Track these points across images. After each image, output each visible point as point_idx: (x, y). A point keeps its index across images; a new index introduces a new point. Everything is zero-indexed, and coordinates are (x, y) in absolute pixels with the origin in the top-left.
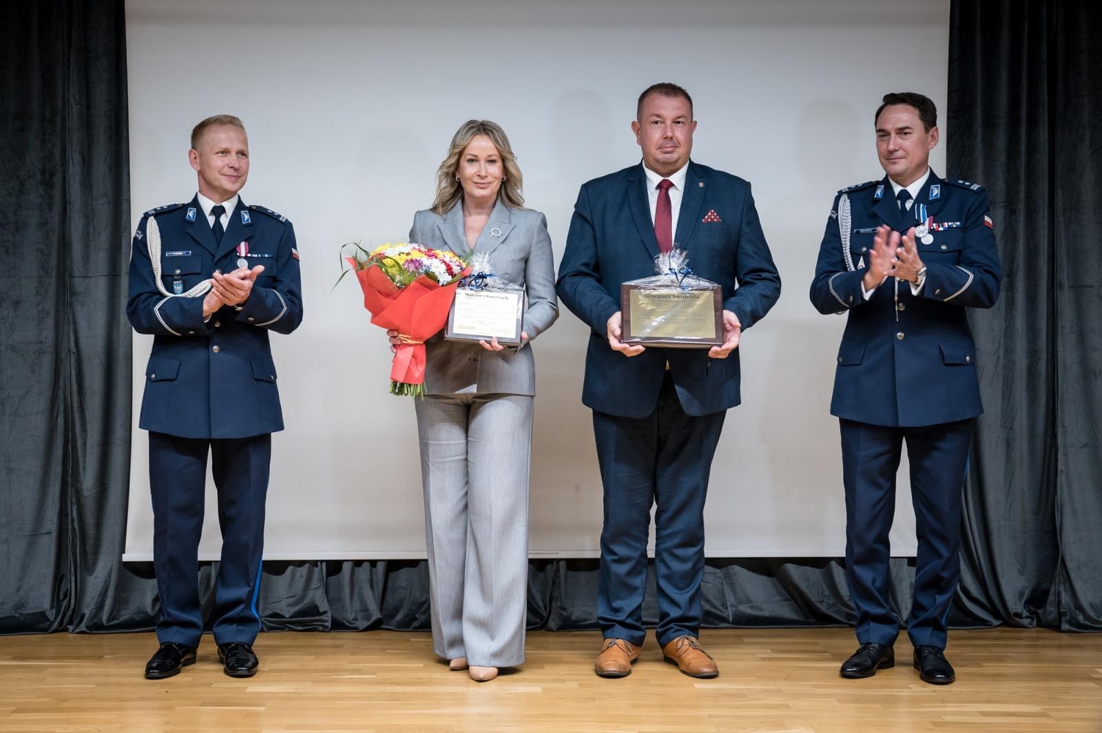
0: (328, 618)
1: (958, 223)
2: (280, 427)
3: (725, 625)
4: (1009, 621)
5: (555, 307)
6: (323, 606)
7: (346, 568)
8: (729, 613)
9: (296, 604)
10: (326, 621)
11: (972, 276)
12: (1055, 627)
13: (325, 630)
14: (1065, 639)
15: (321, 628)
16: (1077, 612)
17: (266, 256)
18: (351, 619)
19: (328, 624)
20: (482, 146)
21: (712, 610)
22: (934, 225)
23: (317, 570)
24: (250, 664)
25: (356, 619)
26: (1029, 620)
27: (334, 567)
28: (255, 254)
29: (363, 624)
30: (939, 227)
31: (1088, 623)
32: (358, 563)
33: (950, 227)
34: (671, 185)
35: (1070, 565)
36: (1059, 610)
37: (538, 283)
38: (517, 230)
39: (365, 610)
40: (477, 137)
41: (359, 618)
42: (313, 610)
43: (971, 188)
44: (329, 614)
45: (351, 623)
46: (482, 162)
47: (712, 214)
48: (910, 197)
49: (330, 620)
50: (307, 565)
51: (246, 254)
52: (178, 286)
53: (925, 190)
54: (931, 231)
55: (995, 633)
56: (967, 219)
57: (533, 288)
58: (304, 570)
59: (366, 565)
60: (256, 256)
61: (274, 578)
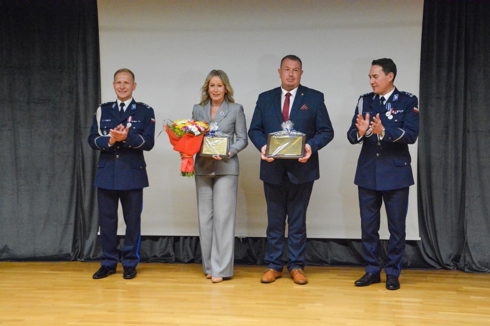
0: (174, 258)
1: (403, 111)
2: (147, 185)
3: (327, 265)
4: (444, 267)
5: (246, 141)
6: (172, 253)
7: (181, 239)
8: (329, 260)
9: (163, 252)
10: (173, 259)
11: (404, 132)
12: (462, 270)
13: (172, 262)
14: (466, 275)
15: (171, 262)
16: (473, 265)
17: (139, 121)
18: (182, 258)
19: (174, 260)
20: (216, 80)
21: (323, 259)
22: (393, 111)
23: (170, 240)
24: (132, 274)
25: (184, 259)
26: (453, 267)
27: (176, 239)
28: (134, 121)
29: (186, 261)
30: (395, 112)
31: (477, 269)
32: (185, 237)
33: (399, 112)
34: (290, 95)
35: (469, 245)
36: (465, 263)
37: (239, 132)
38: (230, 112)
39: (188, 255)
40: (214, 77)
41: (185, 258)
42: (168, 255)
43: (410, 96)
44: (174, 257)
45: (183, 260)
46: (216, 86)
47: (304, 106)
48: (385, 99)
49: (174, 259)
50: (166, 238)
51: (131, 121)
52: (105, 133)
53: (391, 97)
54: (392, 114)
55: (438, 272)
56: (407, 109)
57: (237, 134)
58: (165, 240)
59: (189, 238)
60: (135, 121)
61: (155, 242)
